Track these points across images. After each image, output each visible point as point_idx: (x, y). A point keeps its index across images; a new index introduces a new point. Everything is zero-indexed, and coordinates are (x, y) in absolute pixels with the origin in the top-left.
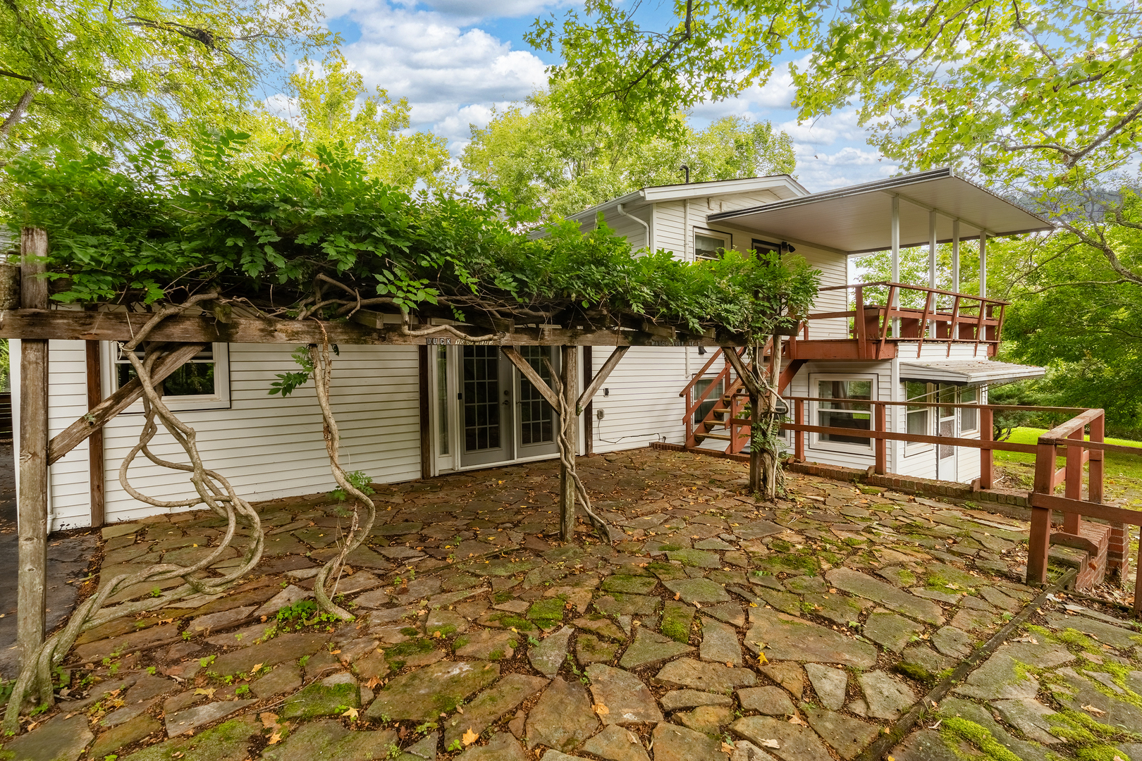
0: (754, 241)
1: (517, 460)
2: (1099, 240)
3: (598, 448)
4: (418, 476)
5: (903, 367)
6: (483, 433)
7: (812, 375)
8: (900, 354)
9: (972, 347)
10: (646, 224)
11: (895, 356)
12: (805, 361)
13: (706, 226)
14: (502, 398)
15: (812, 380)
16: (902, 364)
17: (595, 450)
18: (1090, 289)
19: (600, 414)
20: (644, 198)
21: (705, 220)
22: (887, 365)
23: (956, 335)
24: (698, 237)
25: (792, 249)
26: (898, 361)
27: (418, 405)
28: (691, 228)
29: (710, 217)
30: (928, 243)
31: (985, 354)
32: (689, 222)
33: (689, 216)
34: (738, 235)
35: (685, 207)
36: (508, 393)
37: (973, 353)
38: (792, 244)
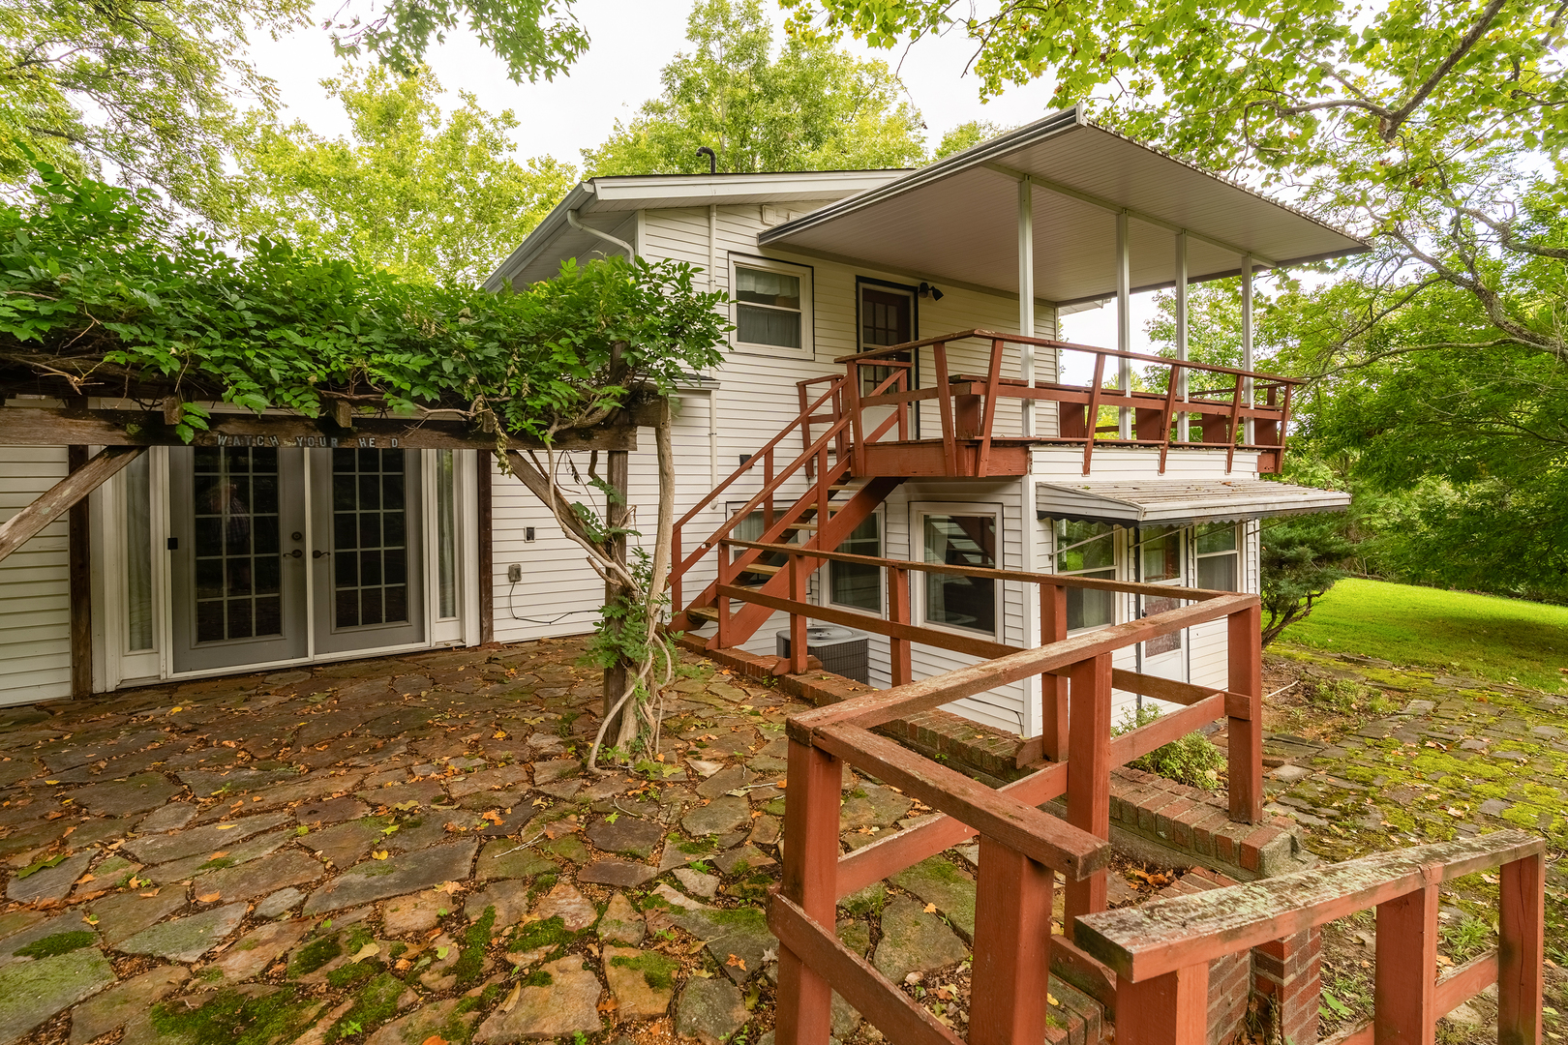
0: (859, 279)
1: (312, 657)
2: (1467, 275)
3: (505, 631)
4: (66, 691)
5: (1042, 491)
6: (239, 610)
7: (915, 506)
8: (1035, 468)
9: (1223, 455)
10: (627, 246)
11: (1026, 470)
12: (900, 480)
13: (756, 252)
14: (286, 545)
15: (913, 515)
16: (1039, 486)
17: (499, 637)
18: (1474, 361)
19: (515, 574)
20: (594, 195)
21: (754, 242)
22: (1015, 489)
23: (1185, 433)
24: (742, 271)
25: (938, 295)
26: (1032, 481)
27: (67, 561)
28: (724, 254)
29: (761, 237)
30: (1172, 283)
31: (1254, 468)
32: (715, 243)
33: (715, 234)
34: (826, 272)
35: (709, 219)
36: (299, 537)
37: (1224, 466)
38: (938, 286)
